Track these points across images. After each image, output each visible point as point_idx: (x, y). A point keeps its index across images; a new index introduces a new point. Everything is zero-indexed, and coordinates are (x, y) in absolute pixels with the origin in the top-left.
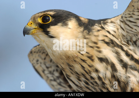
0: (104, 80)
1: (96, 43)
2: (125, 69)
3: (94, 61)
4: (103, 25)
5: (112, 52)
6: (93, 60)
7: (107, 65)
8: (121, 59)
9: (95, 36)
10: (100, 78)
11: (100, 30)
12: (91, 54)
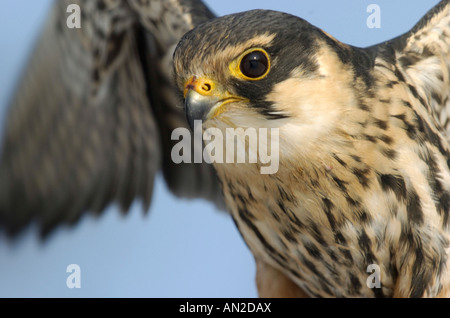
0: (374, 249)
1: (382, 125)
2: (443, 213)
3: (367, 186)
4: (400, 68)
5: (418, 158)
6: (365, 183)
7: (399, 199)
8: (437, 181)
9: (381, 101)
10: (364, 241)
11: (395, 83)
12: (365, 161)
